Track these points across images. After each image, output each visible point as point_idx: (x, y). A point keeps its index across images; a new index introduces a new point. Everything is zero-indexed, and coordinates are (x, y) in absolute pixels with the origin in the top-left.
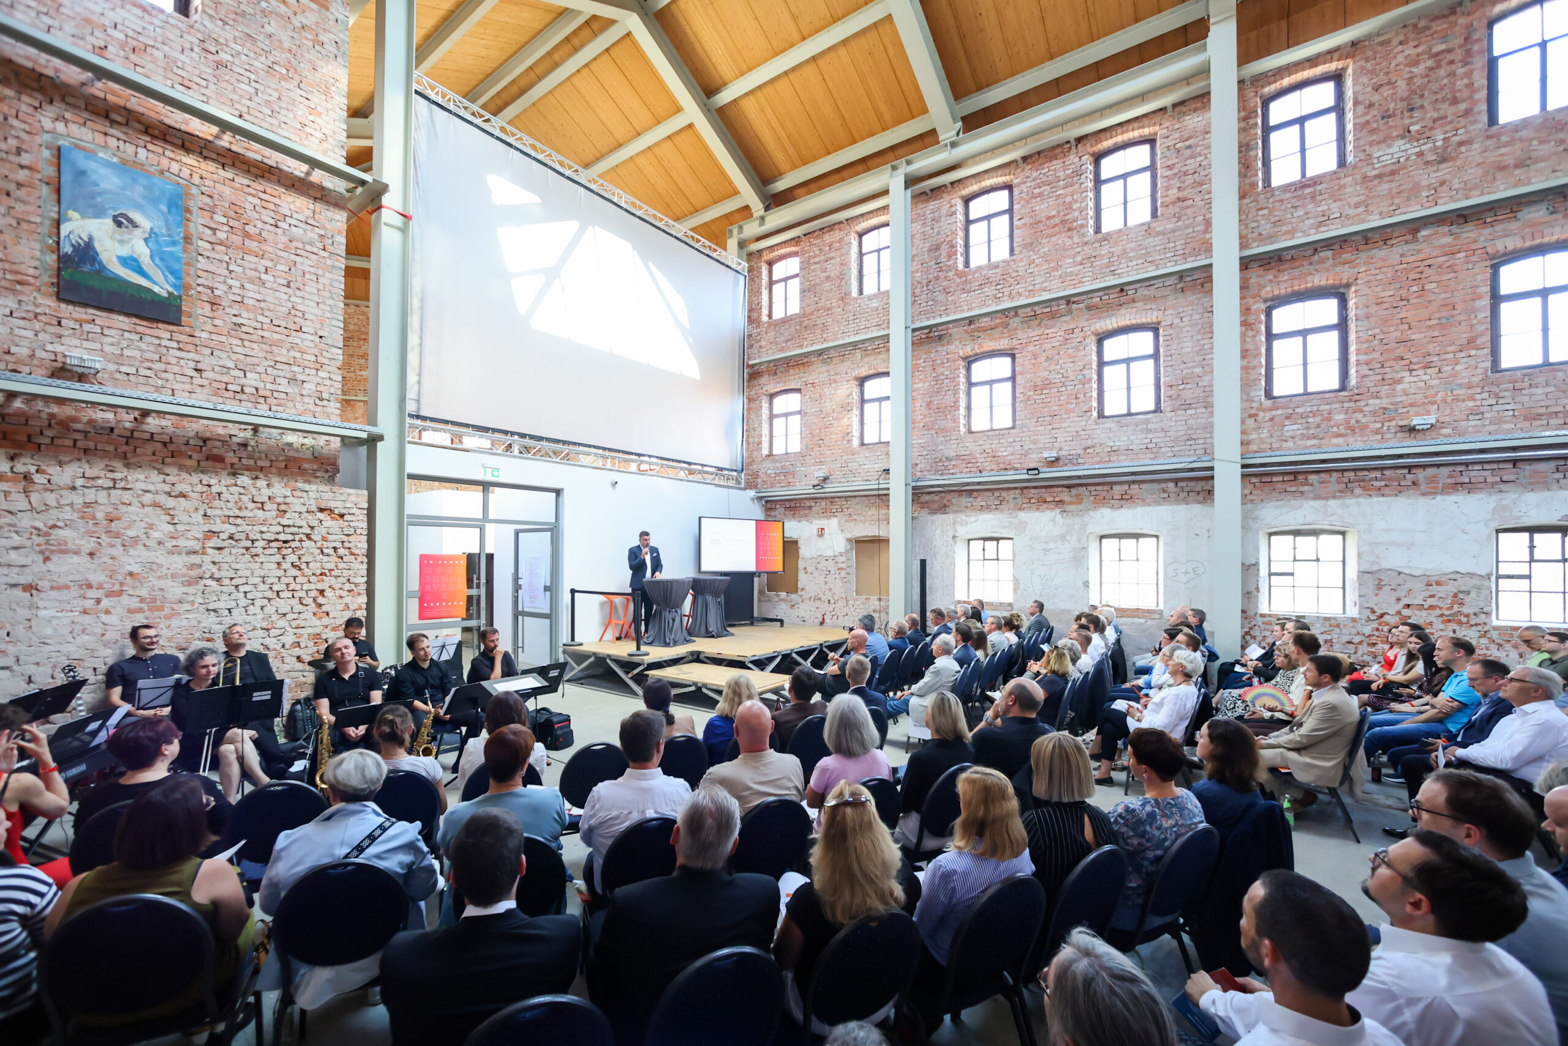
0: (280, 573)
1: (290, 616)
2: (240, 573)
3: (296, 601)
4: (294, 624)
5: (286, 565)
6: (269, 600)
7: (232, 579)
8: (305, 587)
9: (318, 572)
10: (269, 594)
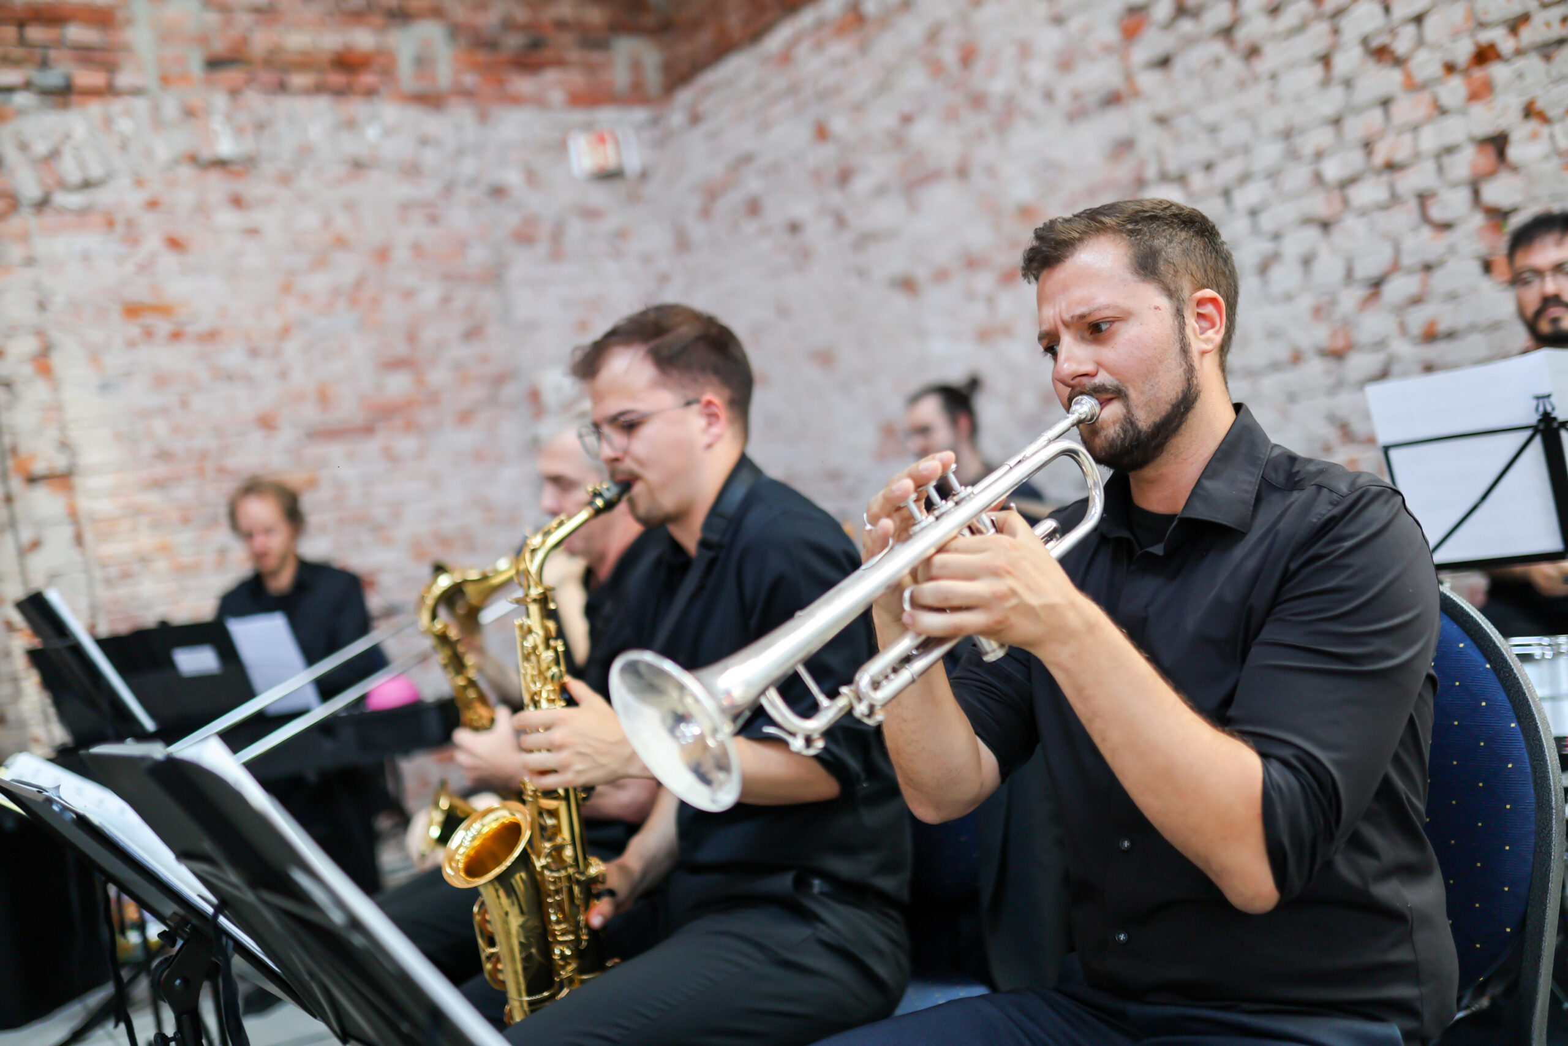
0: (1332, 101)
1: (1398, 288)
2: (1227, 138)
3: (1404, 217)
4: (1417, 319)
5: (1348, 59)
6: (1326, 226)
7: (1209, 167)
8: (1429, 140)
9: (1463, 51)
10: (1319, 205)
